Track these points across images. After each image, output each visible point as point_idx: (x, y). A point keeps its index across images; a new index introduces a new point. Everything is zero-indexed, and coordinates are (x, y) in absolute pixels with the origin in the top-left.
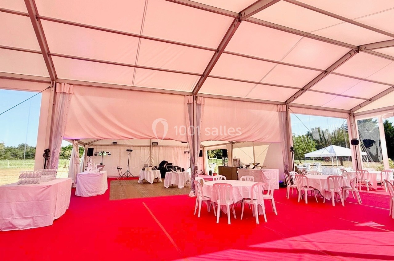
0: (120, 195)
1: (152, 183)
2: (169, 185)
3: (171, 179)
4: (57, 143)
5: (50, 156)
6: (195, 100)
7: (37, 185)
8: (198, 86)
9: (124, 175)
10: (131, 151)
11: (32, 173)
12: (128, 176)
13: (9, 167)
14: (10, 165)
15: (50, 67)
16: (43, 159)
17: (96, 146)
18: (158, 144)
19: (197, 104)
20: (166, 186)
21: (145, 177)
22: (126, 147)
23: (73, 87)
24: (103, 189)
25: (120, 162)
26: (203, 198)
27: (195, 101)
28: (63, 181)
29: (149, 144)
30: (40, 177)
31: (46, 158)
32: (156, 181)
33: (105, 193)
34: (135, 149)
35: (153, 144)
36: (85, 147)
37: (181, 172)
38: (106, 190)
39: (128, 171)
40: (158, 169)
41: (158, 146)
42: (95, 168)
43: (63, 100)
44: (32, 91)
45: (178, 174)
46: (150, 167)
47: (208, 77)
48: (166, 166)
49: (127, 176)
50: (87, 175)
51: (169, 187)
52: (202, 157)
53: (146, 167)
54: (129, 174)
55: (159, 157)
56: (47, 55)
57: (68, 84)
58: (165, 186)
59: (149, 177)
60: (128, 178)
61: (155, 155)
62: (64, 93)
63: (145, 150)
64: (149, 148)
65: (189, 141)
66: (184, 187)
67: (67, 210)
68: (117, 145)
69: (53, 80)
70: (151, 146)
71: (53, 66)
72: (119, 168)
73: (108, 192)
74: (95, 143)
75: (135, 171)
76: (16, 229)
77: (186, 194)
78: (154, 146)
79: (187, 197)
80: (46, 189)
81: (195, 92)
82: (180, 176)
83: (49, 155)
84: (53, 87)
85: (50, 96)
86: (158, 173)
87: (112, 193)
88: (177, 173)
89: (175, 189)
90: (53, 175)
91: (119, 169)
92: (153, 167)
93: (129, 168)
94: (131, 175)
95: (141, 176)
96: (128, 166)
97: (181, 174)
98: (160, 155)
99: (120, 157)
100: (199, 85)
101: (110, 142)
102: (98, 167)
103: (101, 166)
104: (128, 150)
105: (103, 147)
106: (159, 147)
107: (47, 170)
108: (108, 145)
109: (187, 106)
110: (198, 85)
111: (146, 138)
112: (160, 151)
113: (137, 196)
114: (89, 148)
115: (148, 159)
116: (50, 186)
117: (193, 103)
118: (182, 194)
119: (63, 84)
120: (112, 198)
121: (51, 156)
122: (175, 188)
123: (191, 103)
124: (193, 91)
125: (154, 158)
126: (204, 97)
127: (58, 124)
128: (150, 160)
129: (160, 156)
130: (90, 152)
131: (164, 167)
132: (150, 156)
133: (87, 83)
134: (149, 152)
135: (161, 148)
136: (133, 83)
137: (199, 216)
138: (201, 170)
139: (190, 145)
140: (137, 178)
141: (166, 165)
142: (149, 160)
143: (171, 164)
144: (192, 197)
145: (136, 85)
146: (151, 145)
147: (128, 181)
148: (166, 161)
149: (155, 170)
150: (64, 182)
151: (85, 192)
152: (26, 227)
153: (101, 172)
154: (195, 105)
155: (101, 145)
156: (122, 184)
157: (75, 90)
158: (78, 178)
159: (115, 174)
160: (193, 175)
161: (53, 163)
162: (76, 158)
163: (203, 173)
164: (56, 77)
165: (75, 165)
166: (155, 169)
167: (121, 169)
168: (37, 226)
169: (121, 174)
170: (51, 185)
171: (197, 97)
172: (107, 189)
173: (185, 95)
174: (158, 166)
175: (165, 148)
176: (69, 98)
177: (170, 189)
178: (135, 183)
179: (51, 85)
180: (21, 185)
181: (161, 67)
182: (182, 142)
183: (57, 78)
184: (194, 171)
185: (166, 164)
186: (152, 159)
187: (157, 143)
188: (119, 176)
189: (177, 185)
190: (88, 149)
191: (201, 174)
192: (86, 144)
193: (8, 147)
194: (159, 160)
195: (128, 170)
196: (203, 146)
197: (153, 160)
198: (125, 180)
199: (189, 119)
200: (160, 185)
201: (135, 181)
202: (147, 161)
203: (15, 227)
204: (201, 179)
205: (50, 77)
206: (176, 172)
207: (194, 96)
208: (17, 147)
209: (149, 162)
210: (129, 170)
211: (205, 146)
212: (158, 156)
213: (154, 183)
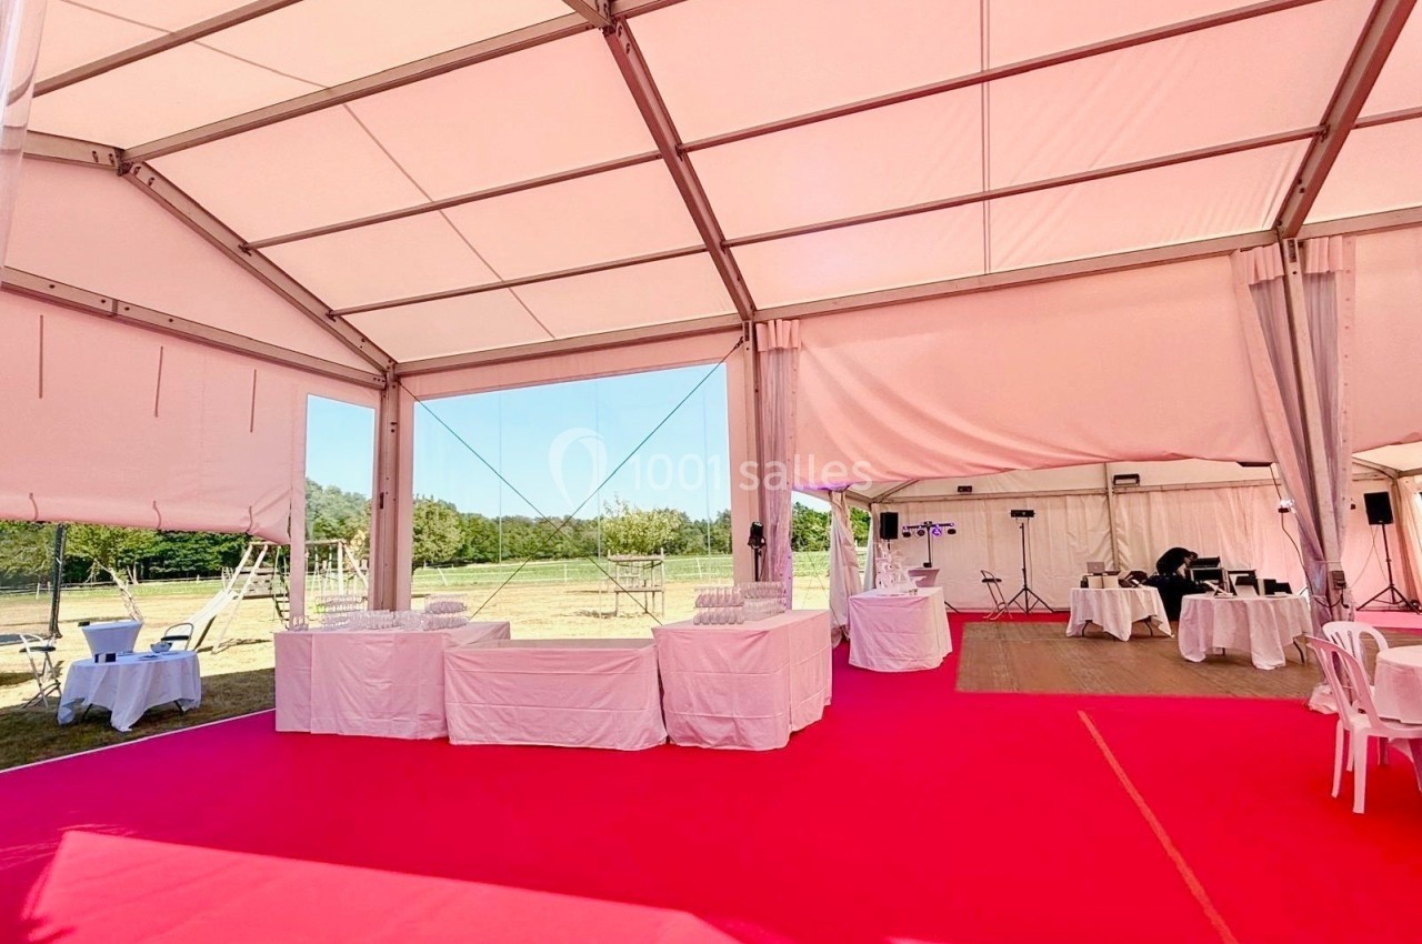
0: (995, 674)
1: (1126, 638)
2: (1203, 649)
3: (1209, 626)
4: (779, 504)
5: (765, 544)
6: (1294, 258)
7: (736, 627)
8: (1302, 190)
9: (1014, 605)
10: (1030, 514)
11: (730, 592)
12: (1030, 606)
13: (701, 574)
14: (704, 569)
15: (733, 280)
16: (749, 552)
17: (903, 505)
18: (1138, 481)
19: (1305, 275)
20: (1191, 653)
21: (1092, 614)
22: (1008, 500)
23: (800, 324)
24: (934, 648)
25: (991, 558)
26: (1375, 726)
27: (1291, 267)
28: (804, 618)
29: (1100, 485)
30: (741, 605)
31: (756, 550)
32: (1144, 631)
33: (942, 664)
34: (1045, 508)
35: (1118, 482)
36: (870, 510)
37: (1263, 597)
38: (945, 655)
39: (1026, 589)
40: (1151, 582)
41: (1139, 489)
42: (903, 578)
43: (778, 371)
44: (703, 361)
45: (1244, 605)
46: (1110, 574)
47: (1353, 133)
48: (1187, 572)
49: (1024, 606)
50: (879, 600)
51: (1204, 657)
52: (1391, 528)
53: (1096, 575)
54: (1032, 600)
55: (1150, 533)
56: (718, 247)
57: (784, 319)
58: (1183, 654)
59: (1108, 615)
60: (1028, 616)
61: (1133, 525)
62: (779, 350)
63: (1087, 510)
64: (1103, 499)
65: (1280, 455)
66: (1282, 662)
67: (826, 708)
68: (975, 497)
69: (745, 318)
70: (1110, 491)
71: (740, 278)
72: (988, 577)
73: (951, 661)
74: (901, 494)
75: (1054, 590)
76: (704, 746)
77: (1293, 696)
78: (1120, 490)
79: (1298, 711)
80: (755, 642)
81: (1286, 223)
82: (1257, 615)
83: (763, 541)
84: (747, 338)
85: (746, 366)
86: (1151, 601)
87: (965, 666)
88: (1236, 599)
89: (1237, 670)
90: (776, 600)
91: (992, 580)
92: (1124, 573)
93: (1028, 578)
94: (1040, 605)
95: (1075, 610)
96: (1024, 570)
97: (1261, 608)
98: (1154, 525)
99: (990, 536)
100: (1305, 185)
101: (951, 489)
102: (915, 573)
103: (927, 573)
104: (1015, 514)
105: (927, 505)
106: (1148, 492)
107: (760, 584)
108: (945, 499)
109: (1249, 298)
110: (1300, 187)
111: (1070, 460)
112: (1153, 509)
113: (1059, 686)
114: (885, 511)
115: (1103, 543)
116: (765, 633)
117: (1285, 278)
118: (1273, 697)
119: (771, 323)
120: (965, 684)
121: (769, 543)
122: (1238, 664)
123: (1268, 282)
124: (1279, 221)
125: (1127, 535)
126: (1345, 235)
127: (775, 445)
128: (1114, 548)
129: (1154, 530)
130: (889, 527)
131: (1180, 576)
132: (1111, 531)
133: (835, 303)
134: (1102, 515)
135: (1157, 497)
136: (987, 261)
137: (1359, 807)
138: (1392, 587)
139: (1289, 476)
140: (1062, 616)
141: (1189, 566)
142: (1107, 546)
143: (1216, 561)
144: (1326, 712)
145: (999, 266)
146: (1110, 485)
147: (1028, 626)
148: (1190, 550)
149: (1136, 586)
150: (803, 622)
151: (881, 655)
152: (726, 744)
153: (923, 592)
154: (1296, 283)
155: (921, 501)
156: (1004, 636)
157: (807, 332)
158: (855, 614)
159: (977, 598)
160: (1320, 614)
161: (777, 565)
162: (846, 547)
163: (1407, 605)
164: (753, 306)
165: (844, 569)
166: (1135, 581)
167: (999, 580)
168: (745, 746)
169: (1000, 600)
170: (767, 628)
171: (1301, 244)
172: (950, 650)
173: (1230, 253)
174: (1151, 571)
175: (1174, 494)
176: (793, 362)
177: (1210, 668)
178: (1056, 635)
179: (742, 333)
180: (702, 627)
181: (1091, 166)
182: (1244, 464)
183: (755, 310)
184: (1327, 594)
185: (1188, 560)
186: (1119, 541)
187: (1136, 477)
188: (995, 606)
189: (1244, 650)
190: (882, 514)
191: (1395, 607)
192: (874, 500)
193: (697, 522)
194: (1152, 547)
195: (1025, 586)
196: (1392, 473)
197: (1123, 547)
198: (1019, 624)
199: (1266, 355)
200: (1164, 647)
201: (1056, 626)
202: (1099, 550)
203: (703, 741)
204: (1365, 635)
205: (736, 311)
206: (1235, 594)
207: (1285, 242)
208: (714, 521)
209: (1110, 556)
210: (1029, 587)
211: (1404, 468)
212: (1144, 526)
213: (1133, 637)
